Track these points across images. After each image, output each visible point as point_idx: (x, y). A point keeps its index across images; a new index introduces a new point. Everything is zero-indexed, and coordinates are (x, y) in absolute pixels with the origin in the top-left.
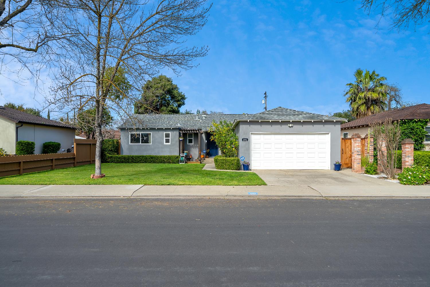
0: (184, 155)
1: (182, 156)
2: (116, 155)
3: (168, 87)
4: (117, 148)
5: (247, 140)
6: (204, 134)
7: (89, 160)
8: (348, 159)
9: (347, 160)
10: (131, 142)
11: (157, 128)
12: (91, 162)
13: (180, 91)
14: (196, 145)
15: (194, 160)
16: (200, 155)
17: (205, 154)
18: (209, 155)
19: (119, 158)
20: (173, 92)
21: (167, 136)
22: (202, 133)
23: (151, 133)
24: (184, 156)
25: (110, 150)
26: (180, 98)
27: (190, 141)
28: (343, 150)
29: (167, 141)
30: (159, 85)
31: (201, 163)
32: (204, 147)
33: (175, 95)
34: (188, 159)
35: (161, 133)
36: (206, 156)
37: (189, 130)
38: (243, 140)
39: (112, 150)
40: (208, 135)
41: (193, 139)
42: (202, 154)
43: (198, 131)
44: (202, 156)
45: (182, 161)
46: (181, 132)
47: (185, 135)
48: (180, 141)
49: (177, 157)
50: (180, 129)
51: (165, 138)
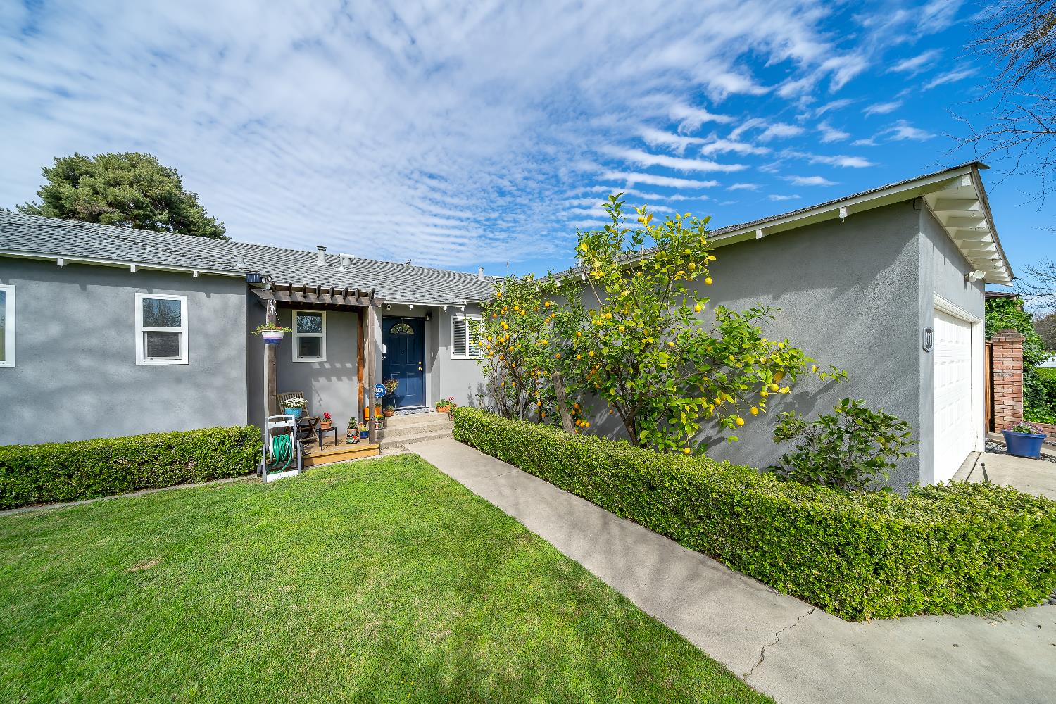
0: (291, 423)
1: (278, 432)
5: (931, 338)
14: (337, 366)
18: (394, 401)
21: (160, 315)
23: (10, 288)
24: (287, 430)
27: (310, 347)
29: (162, 346)
31: (380, 449)
32: (376, 373)
33: (191, 218)
35: (109, 295)
37: (318, 292)
41: (322, 335)
45: (281, 464)
46: (268, 295)
49: (242, 439)
50: (254, 282)
51: (140, 327)
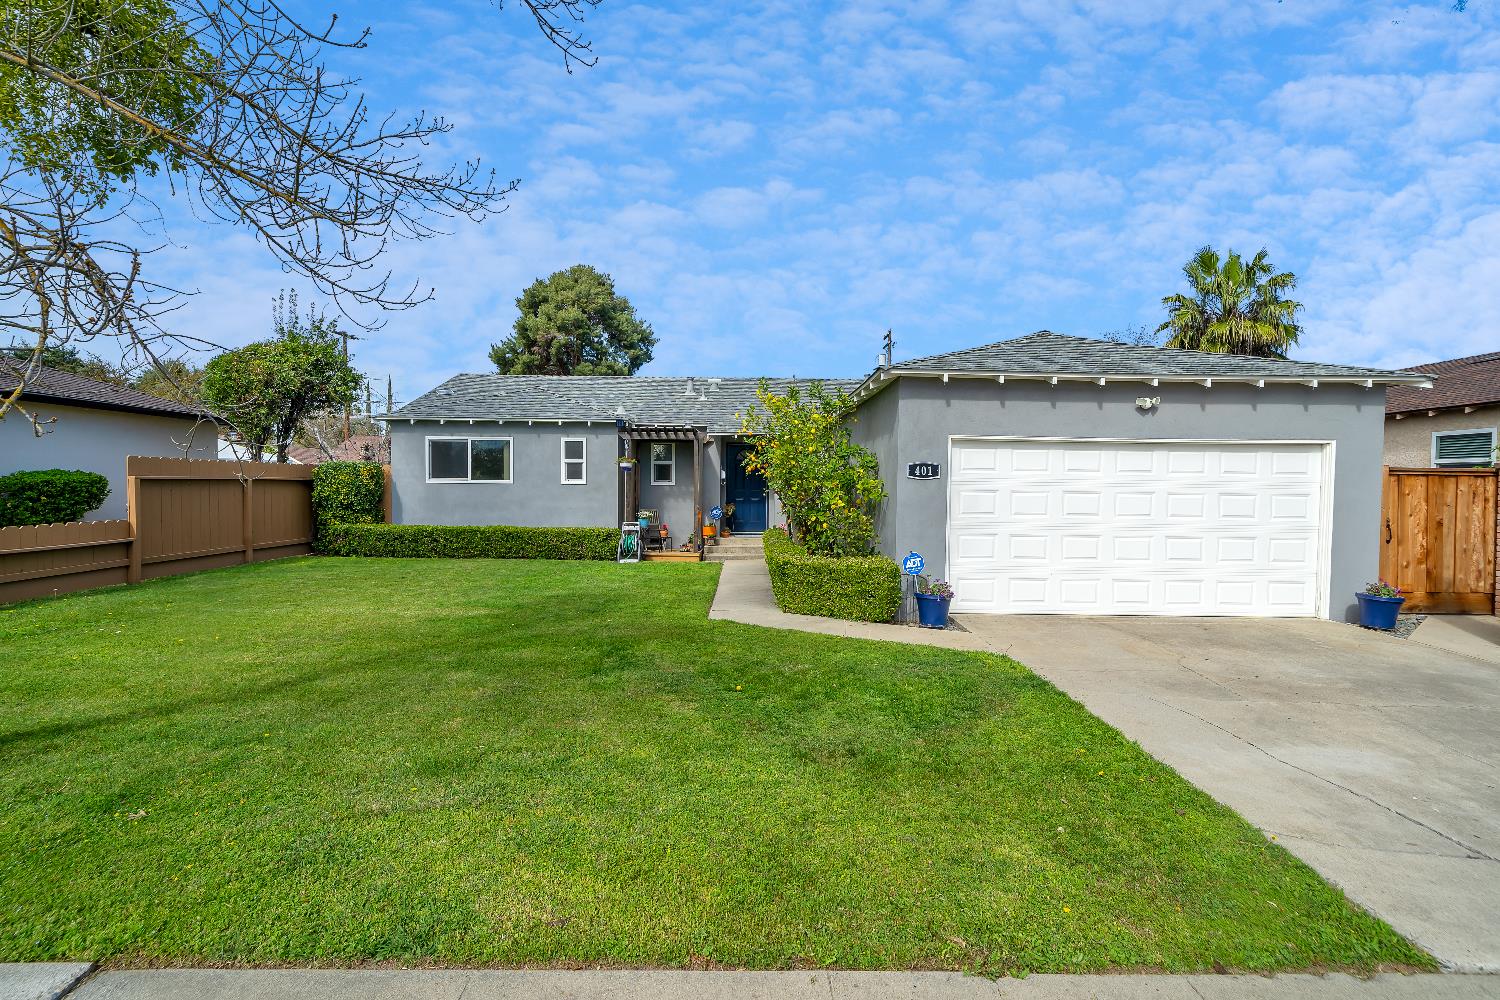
0: (638, 528)
1: (630, 533)
2: (366, 525)
3: (600, 301)
4: (376, 497)
5: (935, 470)
6: (714, 445)
7: (240, 547)
8: (1411, 567)
9: (1410, 572)
10: (435, 474)
11: (534, 423)
12: (250, 553)
13: (638, 317)
14: (684, 488)
15: (677, 545)
16: (700, 525)
17: (718, 524)
18: (732, 524)
19: (381, 537)
20: (615, 319)
21: (574, 450)
22: (709, 443)
23: (511, 439)
24: (635, 532)
25: (342, 504)
26: (636, 337)
27: (663, 473)
28: (1388, 526)
29: (574, 472)
30: (571, 294)
31: (702, 558)
32: (716, 496)
33: (621, 327)
34: (654, 540)
35: (548, 438)
36: (722, 530)
37: (657, 431)
38: (912, 473)
39: (349, 506)
40: (733, 449)
41: (673, 463)
42: (707, 523)
43: (691, 436)
44: (707, 532)
45: (627, 553)
46: (626, 436)
47: (641, 448)
48: (622, 470)
49: (609, 536)
50: (621, 426)
51: (564, 461)
